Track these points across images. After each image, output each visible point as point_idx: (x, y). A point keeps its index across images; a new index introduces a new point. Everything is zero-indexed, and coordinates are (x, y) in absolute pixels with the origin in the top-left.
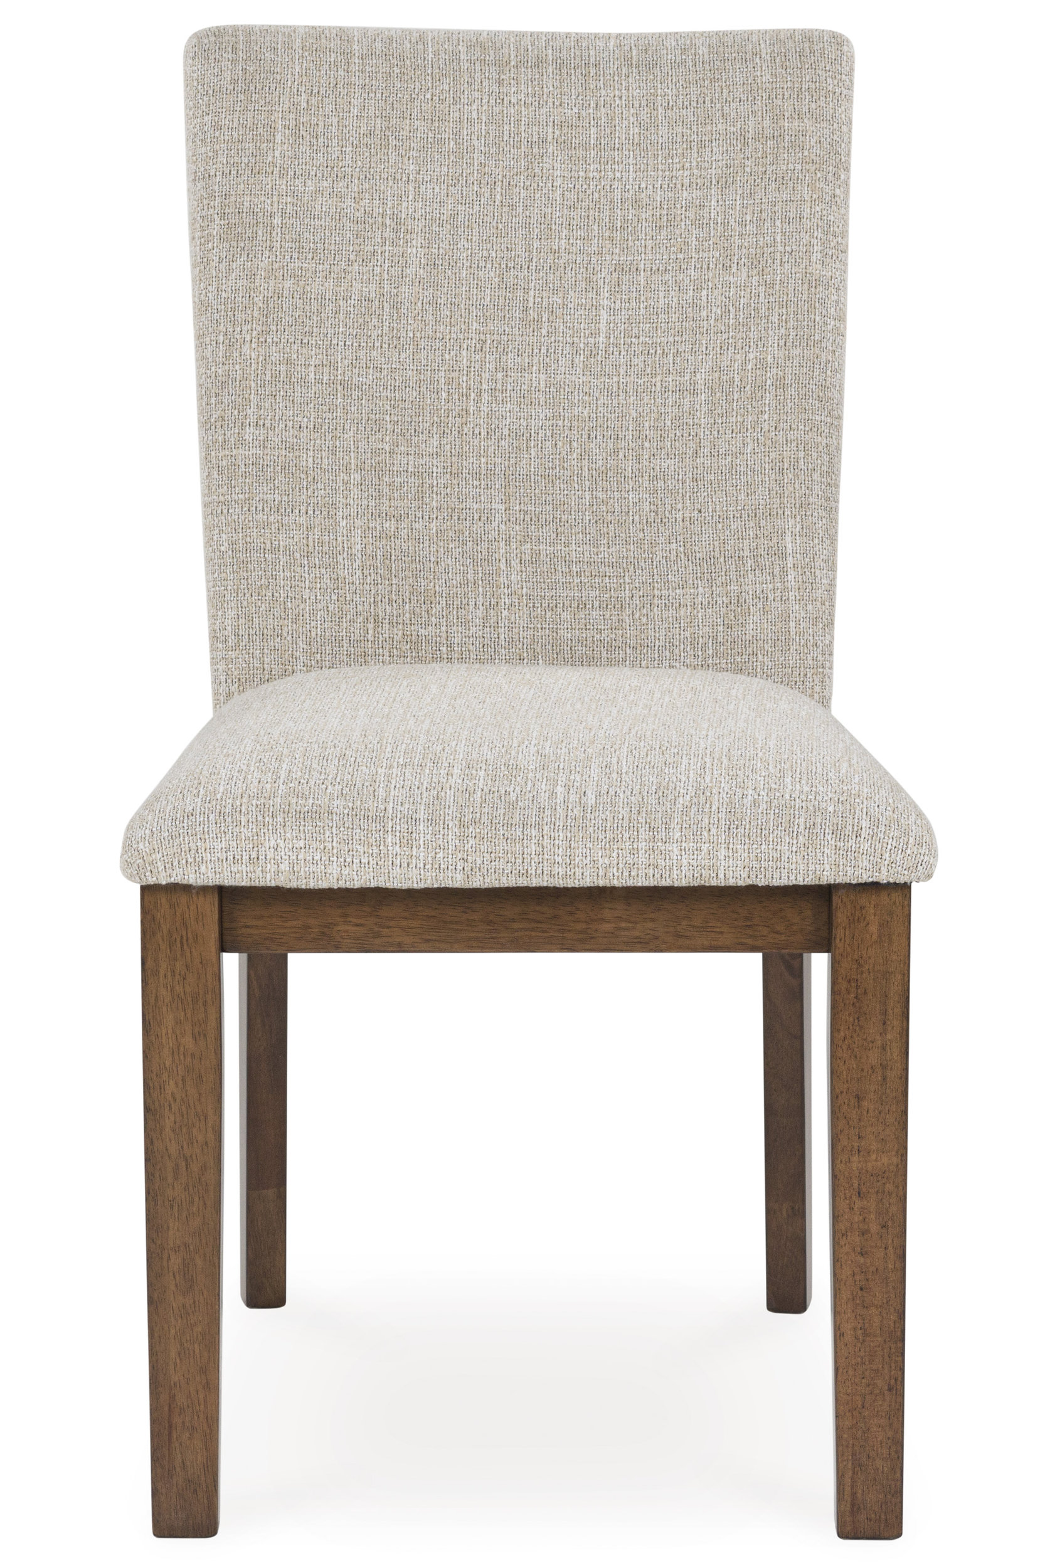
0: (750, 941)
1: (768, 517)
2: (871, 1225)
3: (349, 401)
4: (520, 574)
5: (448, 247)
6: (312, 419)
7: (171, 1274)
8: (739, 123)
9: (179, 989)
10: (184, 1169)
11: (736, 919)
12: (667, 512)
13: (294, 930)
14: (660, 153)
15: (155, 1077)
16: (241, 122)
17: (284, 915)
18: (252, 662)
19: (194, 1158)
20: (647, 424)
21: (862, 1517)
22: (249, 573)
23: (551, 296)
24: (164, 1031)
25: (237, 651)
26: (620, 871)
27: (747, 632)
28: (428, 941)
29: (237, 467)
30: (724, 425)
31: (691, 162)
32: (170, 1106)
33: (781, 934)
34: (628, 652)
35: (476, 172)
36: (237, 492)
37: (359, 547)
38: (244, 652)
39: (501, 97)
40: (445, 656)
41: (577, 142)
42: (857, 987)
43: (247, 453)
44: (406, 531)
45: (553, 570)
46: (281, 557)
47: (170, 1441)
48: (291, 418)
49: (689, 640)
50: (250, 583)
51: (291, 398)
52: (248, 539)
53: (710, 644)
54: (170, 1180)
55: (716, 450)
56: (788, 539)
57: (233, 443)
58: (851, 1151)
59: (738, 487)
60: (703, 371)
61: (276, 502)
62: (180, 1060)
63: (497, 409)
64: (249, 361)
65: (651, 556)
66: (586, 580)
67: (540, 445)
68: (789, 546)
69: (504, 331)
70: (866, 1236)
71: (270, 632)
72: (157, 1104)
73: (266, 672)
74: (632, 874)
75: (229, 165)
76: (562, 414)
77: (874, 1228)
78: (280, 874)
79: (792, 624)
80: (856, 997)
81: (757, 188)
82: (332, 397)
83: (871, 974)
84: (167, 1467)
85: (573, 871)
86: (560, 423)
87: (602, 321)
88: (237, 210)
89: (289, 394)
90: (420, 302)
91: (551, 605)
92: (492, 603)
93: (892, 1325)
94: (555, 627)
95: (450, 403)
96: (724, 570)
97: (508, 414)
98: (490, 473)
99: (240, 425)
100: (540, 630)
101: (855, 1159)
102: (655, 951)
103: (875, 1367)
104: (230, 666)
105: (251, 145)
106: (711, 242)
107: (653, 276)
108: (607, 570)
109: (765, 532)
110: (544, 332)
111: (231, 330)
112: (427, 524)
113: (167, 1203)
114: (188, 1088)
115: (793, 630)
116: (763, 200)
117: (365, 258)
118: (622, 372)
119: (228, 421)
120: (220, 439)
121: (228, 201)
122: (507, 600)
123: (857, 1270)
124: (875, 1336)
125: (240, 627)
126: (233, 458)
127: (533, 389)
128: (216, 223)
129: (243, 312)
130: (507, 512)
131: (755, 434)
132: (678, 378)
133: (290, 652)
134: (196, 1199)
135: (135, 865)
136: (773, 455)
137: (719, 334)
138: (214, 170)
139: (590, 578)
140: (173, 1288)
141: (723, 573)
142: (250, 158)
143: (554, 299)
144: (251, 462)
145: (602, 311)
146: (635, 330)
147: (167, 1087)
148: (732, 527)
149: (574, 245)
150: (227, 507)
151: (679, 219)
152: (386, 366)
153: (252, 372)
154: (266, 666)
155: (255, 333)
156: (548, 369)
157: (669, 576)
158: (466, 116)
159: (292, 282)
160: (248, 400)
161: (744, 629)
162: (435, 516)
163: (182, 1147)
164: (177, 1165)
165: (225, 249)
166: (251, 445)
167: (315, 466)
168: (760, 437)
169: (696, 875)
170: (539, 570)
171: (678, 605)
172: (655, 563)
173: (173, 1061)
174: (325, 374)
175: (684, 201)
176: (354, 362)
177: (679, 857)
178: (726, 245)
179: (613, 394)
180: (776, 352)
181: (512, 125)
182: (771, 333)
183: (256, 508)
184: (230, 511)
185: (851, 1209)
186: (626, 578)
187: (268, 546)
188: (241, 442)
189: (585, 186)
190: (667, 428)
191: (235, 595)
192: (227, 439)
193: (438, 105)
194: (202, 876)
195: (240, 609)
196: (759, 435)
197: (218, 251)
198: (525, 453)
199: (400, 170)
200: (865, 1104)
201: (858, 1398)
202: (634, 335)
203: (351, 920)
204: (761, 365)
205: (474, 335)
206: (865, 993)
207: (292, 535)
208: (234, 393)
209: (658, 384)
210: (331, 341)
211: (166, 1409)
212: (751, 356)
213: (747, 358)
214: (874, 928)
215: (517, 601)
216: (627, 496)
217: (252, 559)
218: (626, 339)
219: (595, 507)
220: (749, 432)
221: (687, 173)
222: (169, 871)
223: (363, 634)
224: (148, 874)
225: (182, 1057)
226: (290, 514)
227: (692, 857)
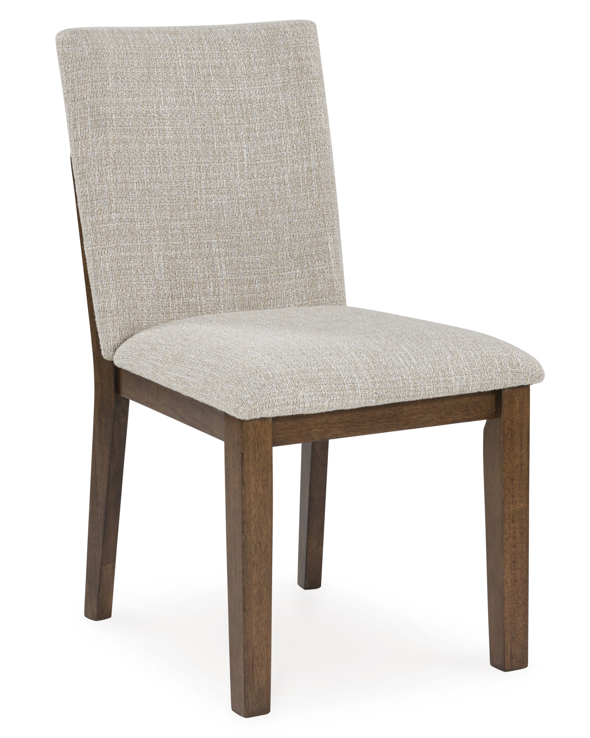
0: (467, 417)
1: (321, 237)
2: (517, 534)
3: (151, 198)
4: (226, 270)
5: (180, 125)
6: (138, 207)
7: (253, 597)
8: (285, 63)
9: (257, 466)
10: (259, 548)
11: (462, 408)
12: (280, 238)
13: (296, 433)
14: (256, 78)
15: (247, 508)
16: (95, 73)
17: (292, 427)
18: (125, 321)
19: (263, 542)
20: (268, 199)
21: (514, 661)
22: (121, 280)
23: (223, 144)
24: (251, 486)
25: (118, 316)
26: (434, 391)
27: (318, 288)
28: (348, 432)
29: (110, 232)
30: (298, 197)
31: (268, 81)
32: (253, 519)
33: (479, 412)
34: (271, 301)
35: (185, 91)
36: (111, 243)
37: (162, 264)
38: (121, 316)
39: (189, 56)
40: (200, 310)
41: (222, 75)
42: (512, 432)
43: (113, 225)
44: (179, 255)
45: (238, 268)
46: (133, 271)
47: (253, 672)
48: (129, 207)
49: (295, 294)
50: (121, 284)
51: (128, 198)
52: (119, 265)
53: (304, 295)
54: (253, 553)
55: (297, 208)
56: (329, 245)
57: (107, 221)
58: (510, 503)
59: (307, 224)
60: (287, 174)
61: (128, 247)
62: (257, 499)
63: (208, 197)
64: (110, 183)
65: (276, 258)
66: (252, 271)
67: (227, 212)
68: (330, 248)
69: (207, 162)
70: (515, 539)
71: (132, 306)
72: (248, 519)
73: (131, 325)
74: (438, 392)
75: (92, 93)
76: (234, 197)
77: (518, 535)
78: (305, 408)
79: (335, 283)
80: (511, 436)
81: (297, 91)
82: (144, 197)
83: (517, 425)
84: (251, 685)
85: (417, 393)
86: (234, 201)
87: (244, 154)
88: (98, 114)
89: (127, 197)
90: (173, 151)
91: (239, 283)
92: (216, 285)
93: (525, 576)
94: (241, 293)
95: (190, 196)
96: (306, 261)
97: (213, 199)
98: (209, 227)
99: (109, 212)
100: (236, 295)
101: (511, 506)
102: (433, 426)
103: (518, 595)
104: (115, 324)
105: (100, 83)
106: (282, 117)
107: (261, 133)
108: (260, 266)
109: (320, 243)
110: (222, 161)
111: (101, 169)
112: (187, 251)
113: (252, 564)
114: (261, 511)
115: (335, 285)
116: (300, 97)
117: (149, 132)
118: (255, 176)
119: (104, 211)
120: (101, 219)
121: (93, 109)
122: (222, 283)
123: (512, 554)
124: (519, 582)
125: (119, 305)
126: (107, 228)
127: (221, 187)
128: (89, 120)
129: (105, 160)
130: (218, 243)
131: (311, 200)
132: (278, 178)
133: (141, 314)
134: (263, 561)
135: (248, 411)
136: (319, 209)
137: (291, 157)
138: (86, 96)
139: (253, 270)
140: (254, 603)
141: (306, 263)
142: (101, 89)
143: (225, 146)
144: (116, 229)
145: (244, 150)
146: (258, 157)
147: (252, 511)
148: (307, 242)
149: (229, 121)
150: (107, 251)
151: (268, 107)
152: (163, 181)
153: (112, 188)
154: (131, 322)
155: (111, 169)
156: (226, 177)
157: (285, 266)
158: (177, 65)
159: (123, 145)
160: (111, 200)
161: (317, 287)
162: (190, 247)
163: (258, 538)
164: (256, 546)
165: (94, 132)
166: (115, 221)
167: (141, 228)
168: (313, 202)
169: (461, 390)
170: (233, 268)
171: (289, 278)
172: (278, 261)
173: (255, 499)
174: (140, 186)
175: (269, 99)
176: (151, 180)
177: (455, 383)
178: (288, 118)
179: (253, 187)
180: (314, 163)
181: (196, 68)
182: (311, 155)
183: (120, 250)
184: (109, 252)
185: (510, 528)
186: (268, 268)
187: (127, 267)
188: (110, 220)
189: (228, 95)
190: (276, 200)
191: (115, 290)
192: (104, 219)
193: (166, 61)
194: (274, 413)
195: (118, 297)
196: (313, 200)
197: (91, 133)
198: (222, 216)
199: (156, 91)
200: (515, 482)
201: (512, 609)
202: (258, 160)
203: (318, 426)
204: (310, 170)
205: (195, 164)
206: (515, 434)
207: (136, 261)
208: (105, 198)
209: (270, 181)
210: (141, 171)
211: (251, 658)
212: (305, 166)
213: (304, 167)
214: (517, 406)
215: (225, 283)
216: (264, 232)
217: (121, 273)
218: (255, 162)
219: (252, 237)
220: (308, 199)
221: (268, 86)
222: (262, 412)
223: (167, 304)
224: (253, 414)
225: (258, 497)
226: (134, 252)
227: (460, 382)
